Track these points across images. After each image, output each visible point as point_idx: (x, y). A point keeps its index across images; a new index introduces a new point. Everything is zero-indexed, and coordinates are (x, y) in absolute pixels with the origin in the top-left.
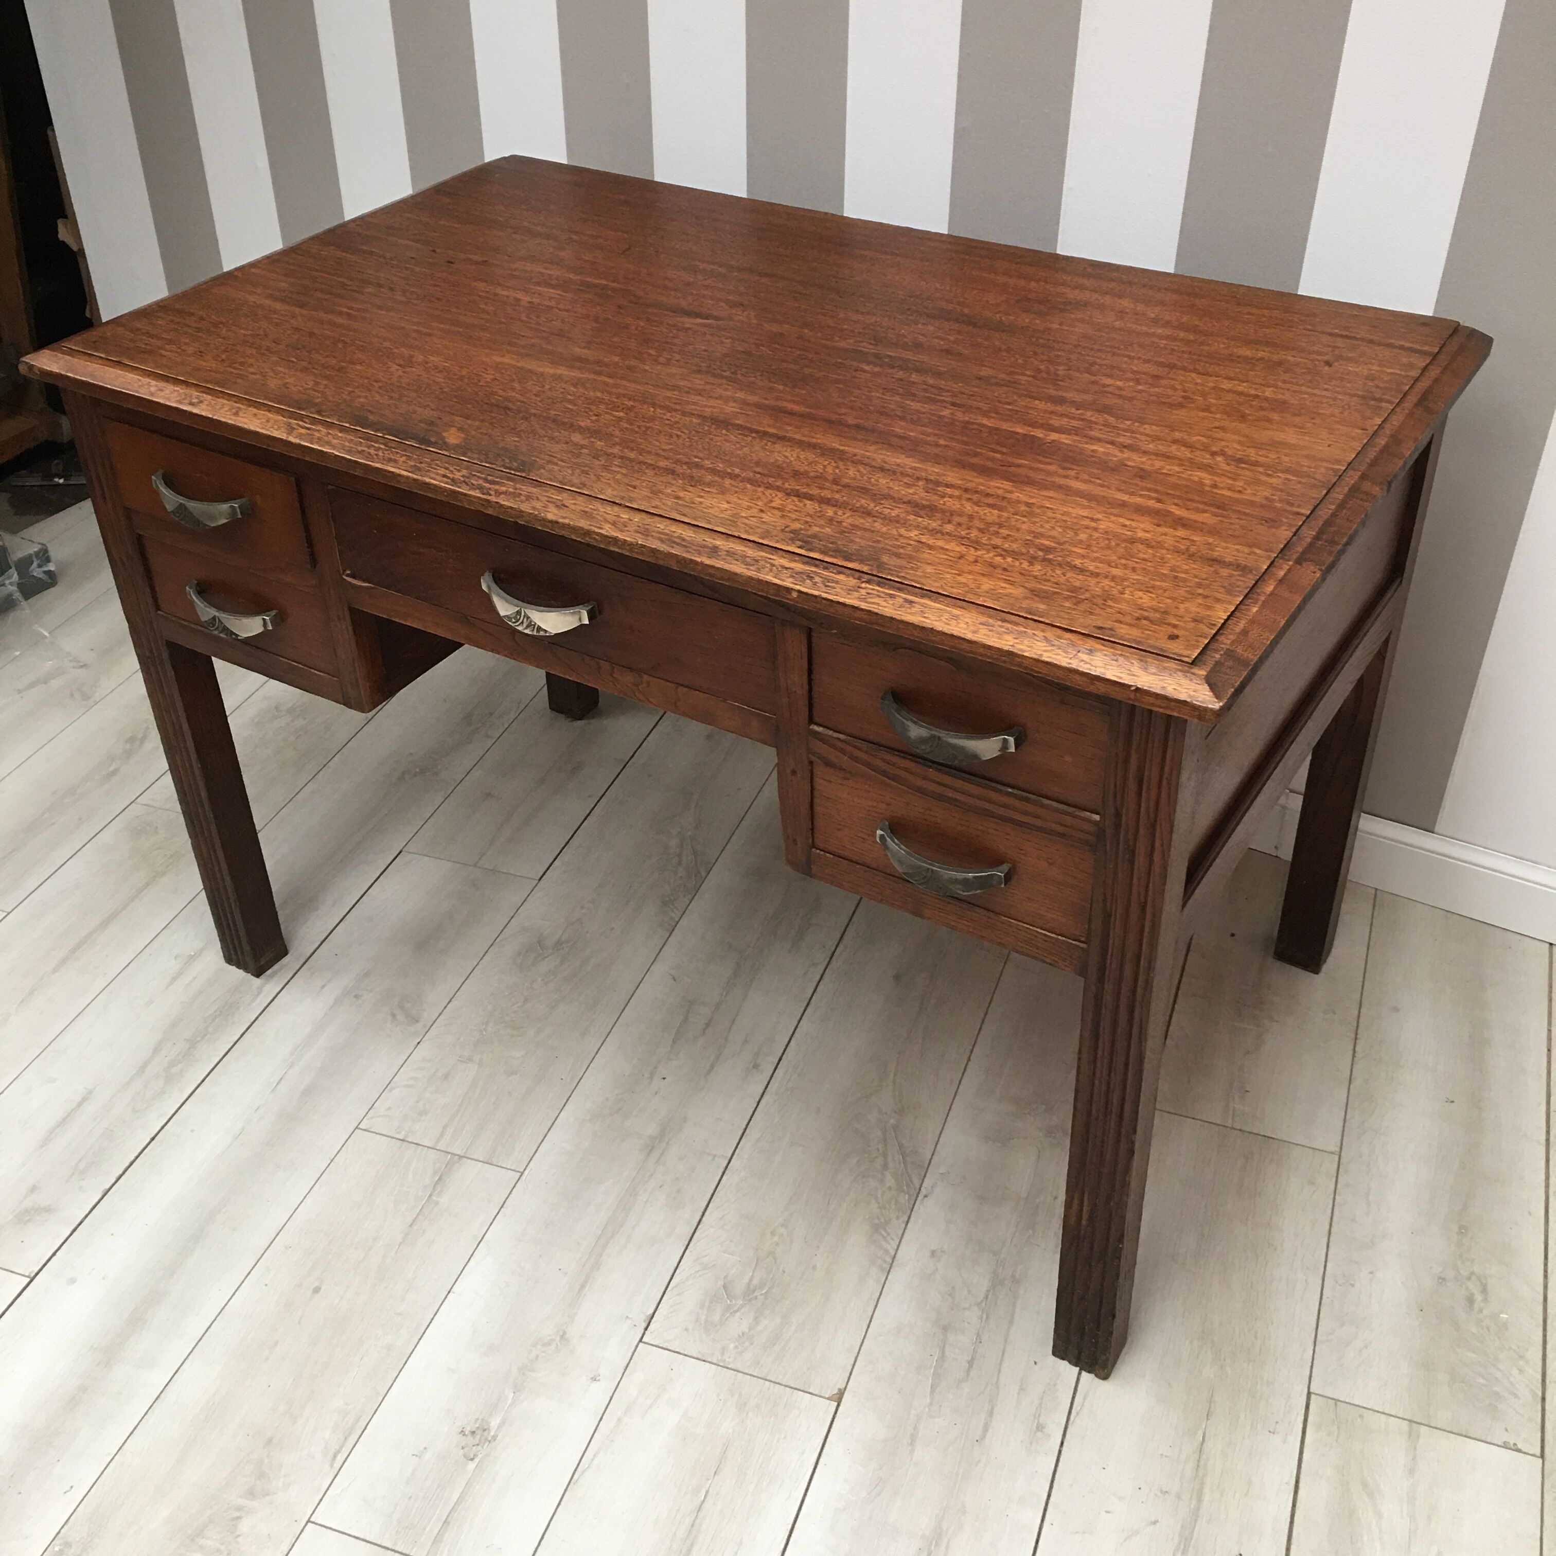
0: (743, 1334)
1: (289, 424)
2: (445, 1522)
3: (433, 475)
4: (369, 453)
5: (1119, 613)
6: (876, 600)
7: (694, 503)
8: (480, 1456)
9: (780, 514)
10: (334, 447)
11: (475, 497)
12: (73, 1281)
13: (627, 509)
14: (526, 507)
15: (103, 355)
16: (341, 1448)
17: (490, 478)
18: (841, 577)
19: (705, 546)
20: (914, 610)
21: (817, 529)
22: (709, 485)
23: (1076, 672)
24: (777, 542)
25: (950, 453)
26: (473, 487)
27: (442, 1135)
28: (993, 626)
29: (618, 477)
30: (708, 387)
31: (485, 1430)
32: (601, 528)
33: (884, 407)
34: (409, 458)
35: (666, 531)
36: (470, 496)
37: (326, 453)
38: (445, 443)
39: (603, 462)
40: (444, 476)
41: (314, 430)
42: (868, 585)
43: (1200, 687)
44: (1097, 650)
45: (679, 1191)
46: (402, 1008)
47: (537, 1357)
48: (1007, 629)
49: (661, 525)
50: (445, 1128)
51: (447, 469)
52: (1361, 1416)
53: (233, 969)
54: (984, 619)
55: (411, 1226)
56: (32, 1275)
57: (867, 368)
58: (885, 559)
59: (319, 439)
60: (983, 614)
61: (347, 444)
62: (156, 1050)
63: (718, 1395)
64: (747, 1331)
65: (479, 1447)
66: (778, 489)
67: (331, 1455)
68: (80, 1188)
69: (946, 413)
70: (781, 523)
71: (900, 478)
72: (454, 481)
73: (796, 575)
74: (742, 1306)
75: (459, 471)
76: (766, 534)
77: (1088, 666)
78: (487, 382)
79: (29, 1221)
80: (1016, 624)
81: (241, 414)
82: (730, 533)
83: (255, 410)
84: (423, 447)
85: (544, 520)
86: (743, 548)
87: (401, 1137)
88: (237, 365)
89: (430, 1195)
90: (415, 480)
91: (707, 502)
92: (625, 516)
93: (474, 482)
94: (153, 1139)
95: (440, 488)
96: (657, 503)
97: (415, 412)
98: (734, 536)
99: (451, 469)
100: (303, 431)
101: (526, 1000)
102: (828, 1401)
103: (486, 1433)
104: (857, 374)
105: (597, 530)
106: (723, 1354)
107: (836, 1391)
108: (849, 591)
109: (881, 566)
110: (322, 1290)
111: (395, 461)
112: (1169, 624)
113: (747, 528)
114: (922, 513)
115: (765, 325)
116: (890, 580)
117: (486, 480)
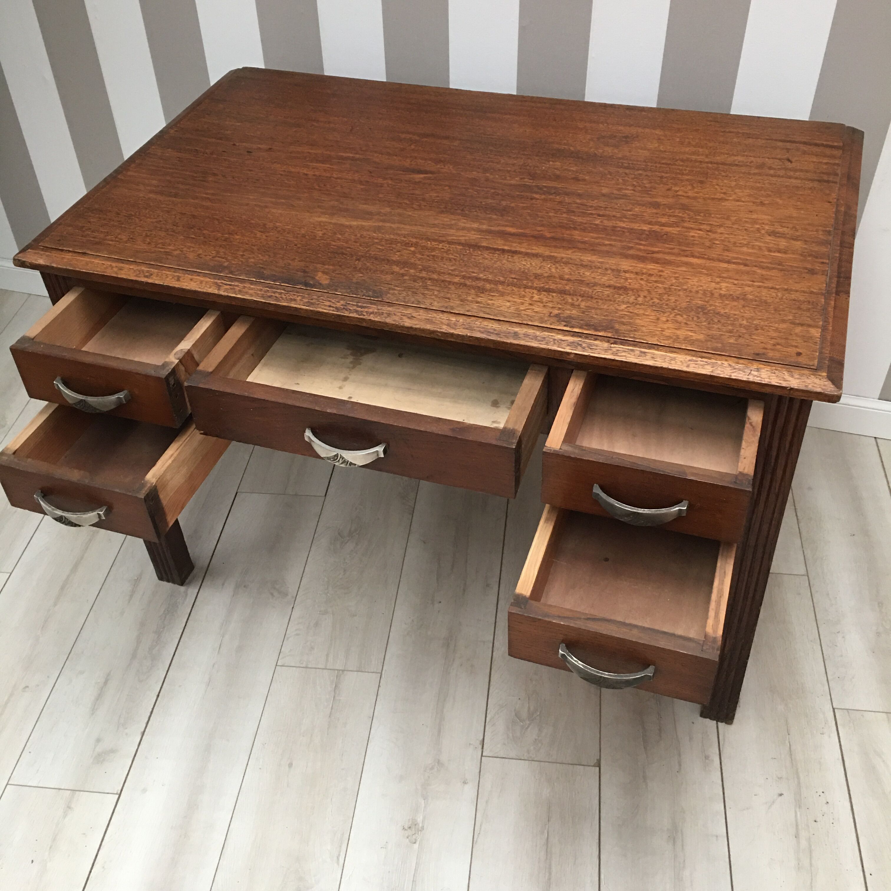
0: (536, 740)
1: (216, 283)
2: (413, 881)
3: (323, 307)
4: (276, 297)
5: (762, 343)
6: (624, 354)
7: (488, 305)
8: (419, 840)
9: (542, 305)
10: (251, 295)
11: (354, 317)
12: (144, 791)
13: (453, 315)
14: (389, 320)
15: (71, 249)
16: (340, 852)
17: (360, 304)
18: (597, 342)
19: (509, 333)
20: (647, 357)
21: (568, 312)
22: (491, 290)
23: (753, 383)
24: (551, 324)
25: (614, 249)
26: (350, 311)
27: (327, 660)
28: (697, 361)
29: (436, 293)
30: (453, 222)
31: (416, 825)
32: (441, 329)
33: (561, 223)
34: (303, 297)
35: (482, 326)
36: (351, 317)
37: (248, 300)
38: (320, 284)
39: (421, 284)
40: (330, 306)
41: (234, 285)
42: (615, 346)
43: (826, 383)
44: (761, 368)
45: (472, 666)
46: (275, 588)
47: (429, 777)
48: (706, 362)
49: (478, 322)
50: (327, 655)
51: (330, 301)
52: (863, 716)
53: (165, 583)
54: (689, 358)
55: (330, 717)
56: (119, 792)
57: (537, 196)
58: (617, 326)
59: (240, 291)
60: (689, 355)
61: (259, 292)
62: (138, 641)
63: (535, 777)
64: (537, 738)
65: (417, 835)
66: (531, 287)
67: (335, 858)
68: (127, 734)
69: (597, 222)
70: (546, 311)
71: (596, 270)
72: (337, 309)
73: (571, 344)
74: (530, 724)
75: (339, 302)
76: (542, 320)
77: (759, 379)
78: (321, 237)
79: (104, 760)
80: (710, 358)
81: (181, 279)
82: (521, 322)
83: (190, 277)
84: (308, 288)
85: (403, 327)
86: (533, 331)
87: (304, 665)
88: (160, 246)
89: (334, 697)
90: (311, 311)
91: (497, 303)
92: (453, 319)
93: (351, 308)
94: (158, 696)
95: (330, 314)
96: (468, 308)
97: (289, 264)
98: (524, 324)
99: (333, 301)
100: (228, 287)
101: (345, 571)
102: (594, 768)
103: (417, 826)
104: (534, 201)
105: (439, 330)
106: (529, 753)
107: (596, 761)
108: (606, 350)
109: (617, 331)
110: (294, 765)
111: (295, 300)
112: (792, 346)
113: (529, 318)
114: (621, 292)
115: (462, 174)
116: (627, 340)
117: (358, 306)
